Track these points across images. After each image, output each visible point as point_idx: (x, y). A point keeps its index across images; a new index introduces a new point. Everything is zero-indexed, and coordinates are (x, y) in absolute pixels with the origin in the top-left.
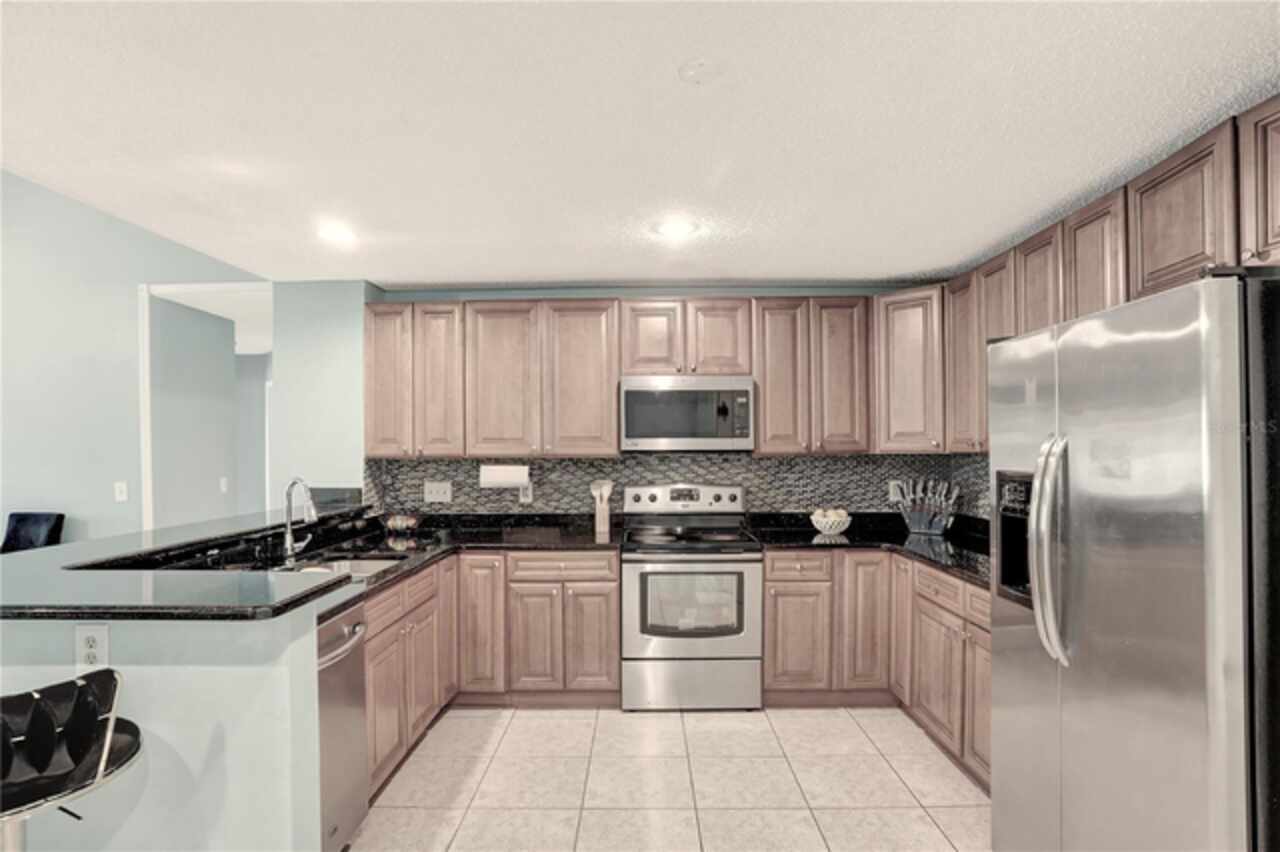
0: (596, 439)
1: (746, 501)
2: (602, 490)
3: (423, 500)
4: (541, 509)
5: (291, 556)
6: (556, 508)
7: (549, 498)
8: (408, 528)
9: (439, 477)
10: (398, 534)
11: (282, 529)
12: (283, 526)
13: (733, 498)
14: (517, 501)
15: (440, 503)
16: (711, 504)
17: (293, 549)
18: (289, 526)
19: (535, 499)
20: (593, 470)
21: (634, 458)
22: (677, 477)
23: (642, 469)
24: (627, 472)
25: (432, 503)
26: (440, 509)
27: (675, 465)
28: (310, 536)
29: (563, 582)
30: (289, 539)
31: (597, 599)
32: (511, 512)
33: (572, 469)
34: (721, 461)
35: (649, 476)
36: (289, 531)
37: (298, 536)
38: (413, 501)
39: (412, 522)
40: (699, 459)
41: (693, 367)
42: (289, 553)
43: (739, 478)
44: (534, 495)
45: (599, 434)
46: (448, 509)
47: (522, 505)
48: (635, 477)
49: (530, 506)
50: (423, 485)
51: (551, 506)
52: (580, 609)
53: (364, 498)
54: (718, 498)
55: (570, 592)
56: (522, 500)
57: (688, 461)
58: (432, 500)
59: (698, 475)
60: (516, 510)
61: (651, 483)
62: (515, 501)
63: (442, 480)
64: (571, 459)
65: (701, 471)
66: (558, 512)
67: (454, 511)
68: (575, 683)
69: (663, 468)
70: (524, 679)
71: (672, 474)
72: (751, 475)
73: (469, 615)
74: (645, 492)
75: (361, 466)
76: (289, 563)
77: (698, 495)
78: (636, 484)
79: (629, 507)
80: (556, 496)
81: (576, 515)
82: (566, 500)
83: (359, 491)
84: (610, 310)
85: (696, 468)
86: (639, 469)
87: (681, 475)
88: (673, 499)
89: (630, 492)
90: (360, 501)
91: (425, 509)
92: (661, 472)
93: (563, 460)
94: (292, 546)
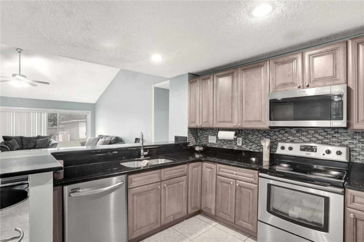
0: (260, 121)
1: (349, 156)
2: (266, 144)
3: (208, 142)
4: (244, 148)
5: (142, 155)
6: (251, 148)
7: (248, 144)
8: (200, 150)
9: (213, 134)
10: (198, 152)
11: (140, 148)
12: (141, 147)
13: (339, 153)
14: (237, 145)
15: (213, 143)
16: (324, 155)
17: (143, 154)
18: (142, 147)
19: (243, 144)
20: (265, 134)
21: (283, 130)
22: (306, 140)
23: (288, 135)
24: (281, 136)
25: (211, 143)
26: (213, 145)
27: (305, 133)
28: (148, 150)
29: (236, 179)
30: (142, 151)
31: (249, 191)
32: (234, 148)
33: (257, 133)
34: (333, 132)
35: (291, 138)
36: (142, 148)
37: (145, 150)
38: (206, 142)
39: (201, 149)
40: (319, 131)
41: (307, 84)
42: (142, 154)
43: (346, 143)
44: (242, 143)
45: (260, 120)
46: (215, 145)
47: (238, 146)
48: (284, 138)
49: (241, 147)
50: (208, 137)
51: (248, 148)
52: (241, 192)
53: (188, 140)
54: (328, 152)
55: (237, 185)
56: (238, 144)
57: (313, 132)
58: (211, 142)
59: (318, 139)
60: (236, 148)
61: (292, 141)
62: (236, 144)
63: (214, 135)
64: (256, 130)
65: (320, 137)
66: (251, 150)
67: (217, 146)
68: (238, 222)
69: (298, 135)
70: (220, 213)
71: (303, 138)
72: (355, 142)
73: (205, 184)
74: (287, 145)
75: (187, 130)
76: (142, 157)
77: (316, 149)
78: (284, 141)
79: (279, 151)
80: (251, 144)
81: (257, 152)
82: (254, 146)
83: (187, 137)
84: (265, 66)
85: (317, 136)
86: (286, 135)
87: (308, 138)
88: (301, 150)
89: (280, 145)
90: (186, 141)
91: (208, 145)
92: (297, 137)
93: (253, 130)
94: (143, 153)
